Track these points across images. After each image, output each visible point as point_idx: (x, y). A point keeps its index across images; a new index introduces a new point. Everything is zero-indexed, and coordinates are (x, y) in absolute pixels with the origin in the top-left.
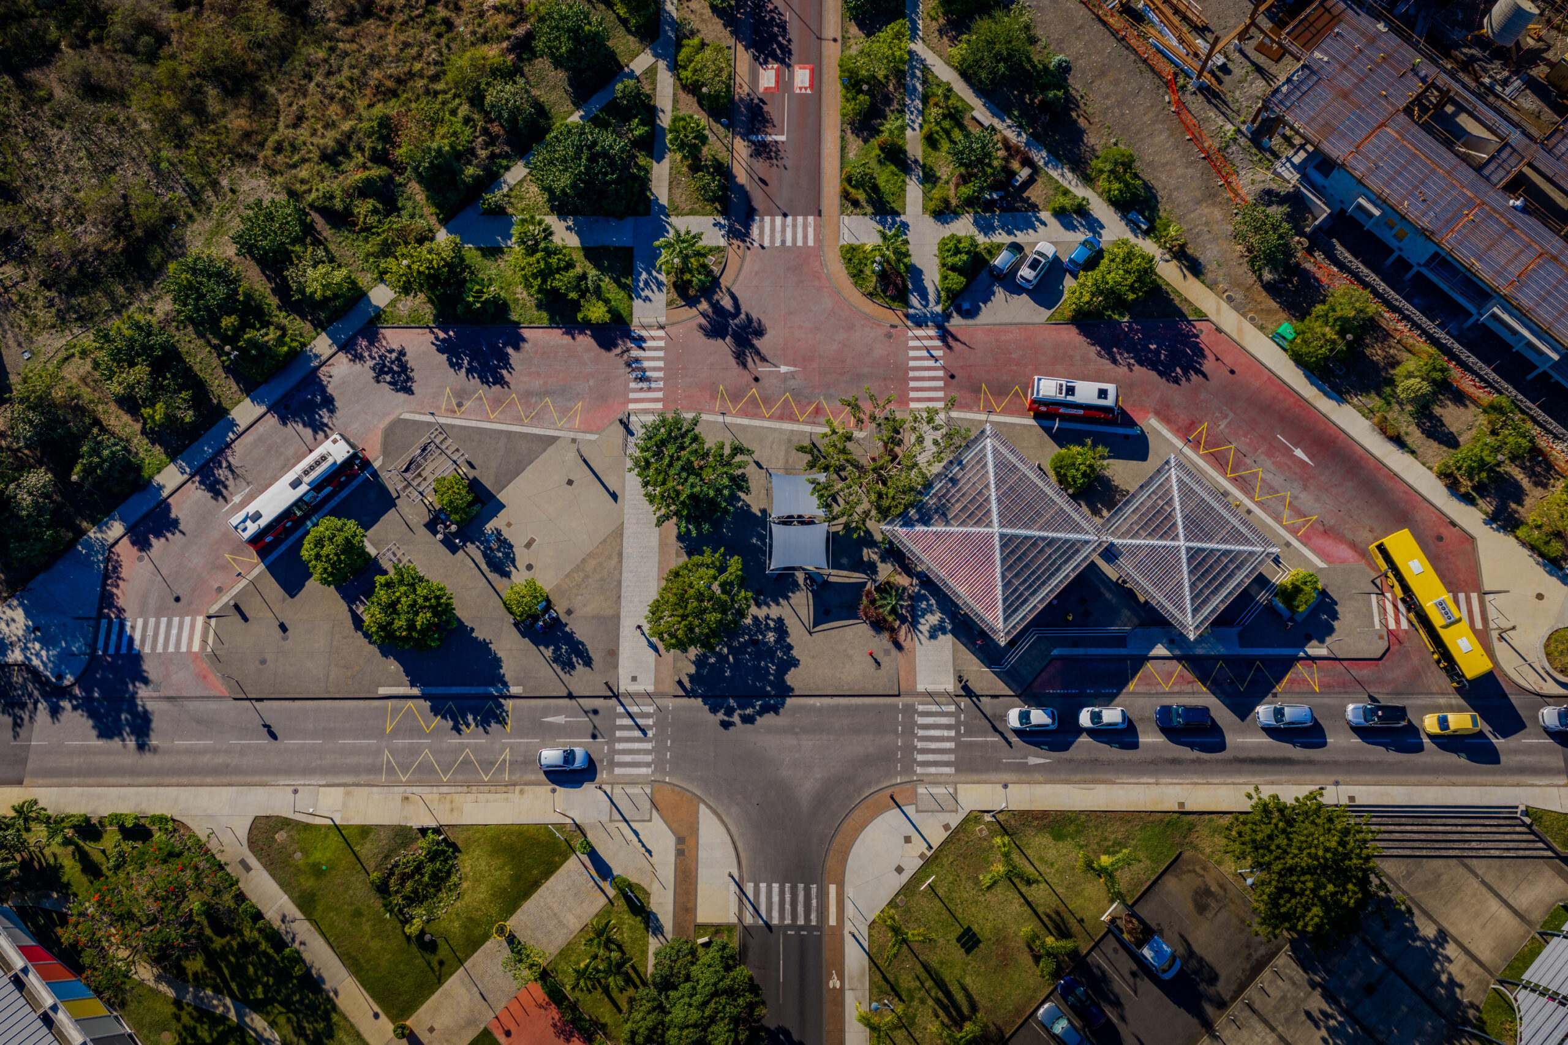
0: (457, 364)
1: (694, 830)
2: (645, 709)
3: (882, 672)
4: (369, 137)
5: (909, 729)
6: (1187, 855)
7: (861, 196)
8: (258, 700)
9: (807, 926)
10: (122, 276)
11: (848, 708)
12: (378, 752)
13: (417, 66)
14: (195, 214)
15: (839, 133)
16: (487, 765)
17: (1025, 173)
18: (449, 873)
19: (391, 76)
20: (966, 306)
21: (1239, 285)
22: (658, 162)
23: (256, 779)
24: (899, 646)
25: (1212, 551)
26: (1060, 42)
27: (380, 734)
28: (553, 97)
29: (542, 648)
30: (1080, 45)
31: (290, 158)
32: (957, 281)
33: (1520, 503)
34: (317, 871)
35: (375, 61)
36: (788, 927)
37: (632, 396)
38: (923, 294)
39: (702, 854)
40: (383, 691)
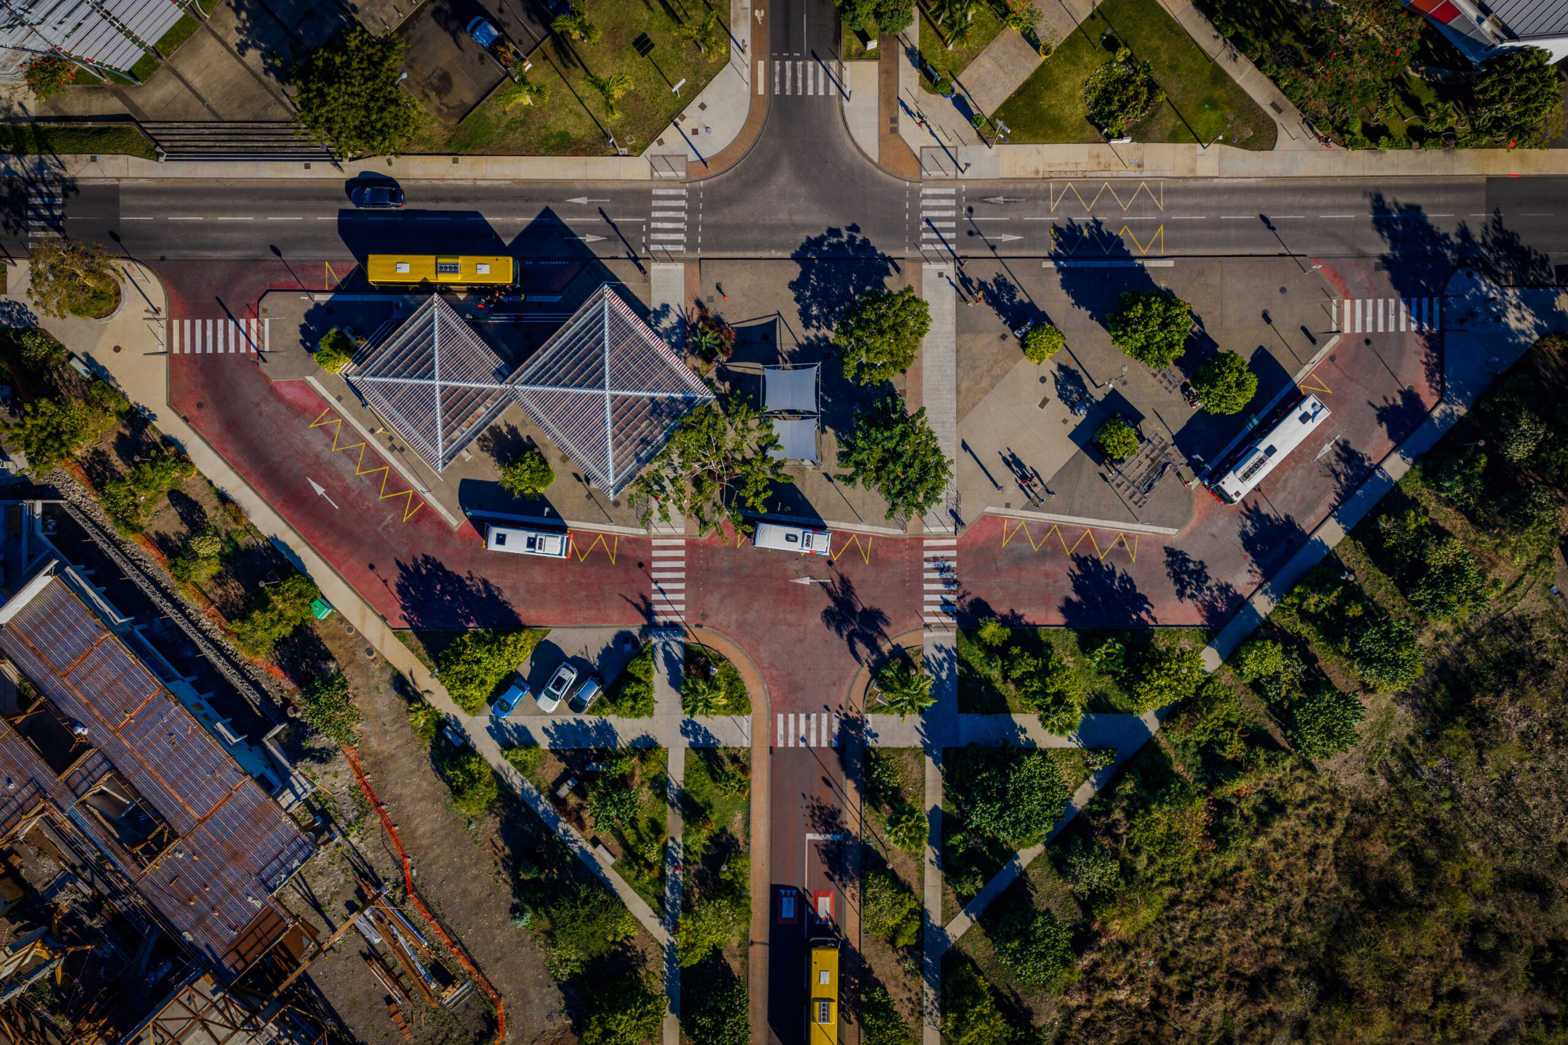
0: (1125, 582)
1: (881, 139)
2: (930, 247)
3: (715, 281)
4: (1236, 830)
5: (692, 227)
6: (454, 121)
7: (729, 768)
8: (1284, 255)
9: (783, 60)
10: (1471, 673)
11: (746, 248)
12: (1168, 208)
13: (1193, 915)
14: (1407, 746)
15: (753, 841)
16: (1069, 196)
17: (564, 791)
18: (1097, 102)
19: (1221, 902)
20: (628, 647)
21: (360, 666)
22: (936, 807)
23: (1276, 184)
24: (699, 304)
25: (410, 376)
26: (519, 944)
27: (1169, 225)
28: (1049, 885)
29: (1026, 300)
30: (499, 939)
31: (1316, 809)
32: (636, 668)
33: (121, 436)
34: (1213, 104)
35: (1238, 921)
36: (799, 59)
37: (954, 553)
38: (669, 659)
39: (875, 119)
40: (1170, 263)
